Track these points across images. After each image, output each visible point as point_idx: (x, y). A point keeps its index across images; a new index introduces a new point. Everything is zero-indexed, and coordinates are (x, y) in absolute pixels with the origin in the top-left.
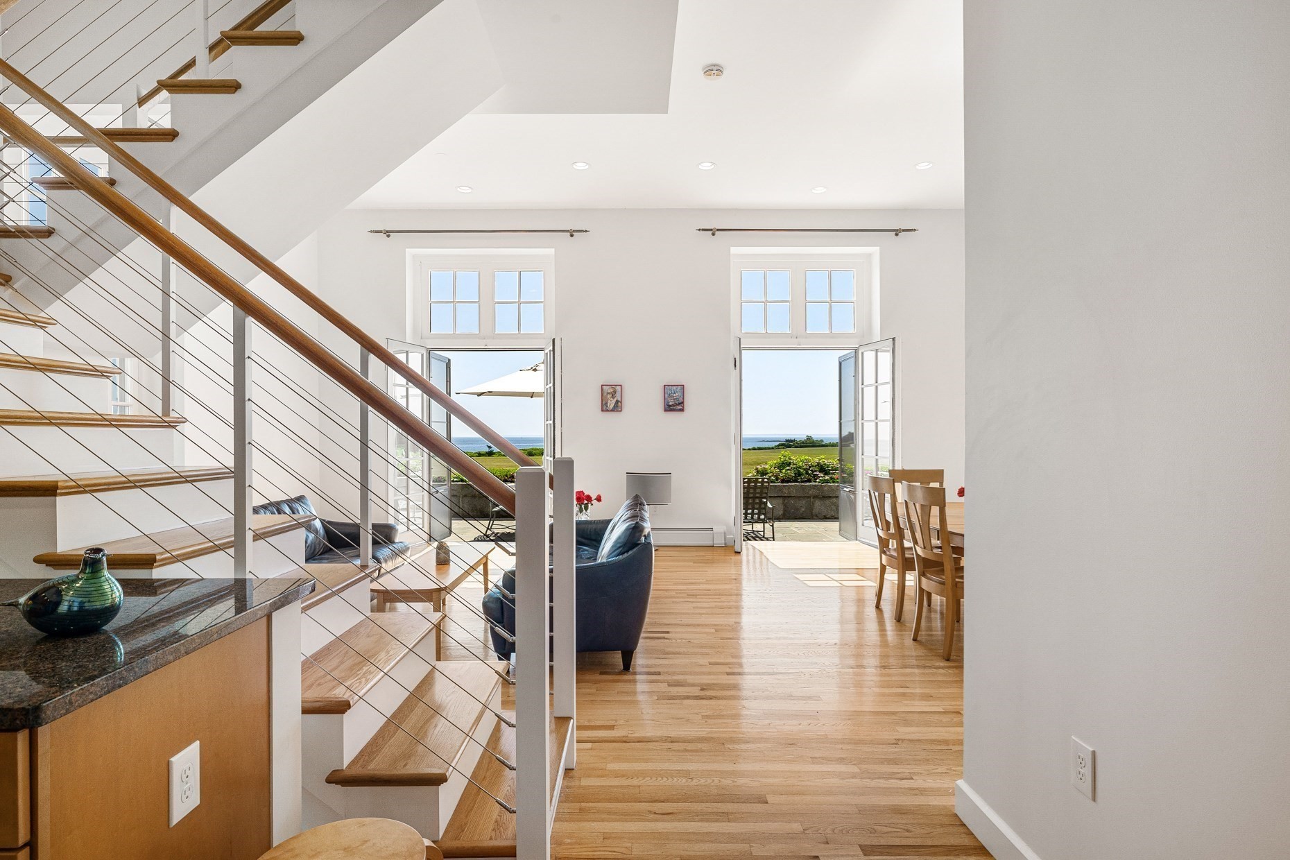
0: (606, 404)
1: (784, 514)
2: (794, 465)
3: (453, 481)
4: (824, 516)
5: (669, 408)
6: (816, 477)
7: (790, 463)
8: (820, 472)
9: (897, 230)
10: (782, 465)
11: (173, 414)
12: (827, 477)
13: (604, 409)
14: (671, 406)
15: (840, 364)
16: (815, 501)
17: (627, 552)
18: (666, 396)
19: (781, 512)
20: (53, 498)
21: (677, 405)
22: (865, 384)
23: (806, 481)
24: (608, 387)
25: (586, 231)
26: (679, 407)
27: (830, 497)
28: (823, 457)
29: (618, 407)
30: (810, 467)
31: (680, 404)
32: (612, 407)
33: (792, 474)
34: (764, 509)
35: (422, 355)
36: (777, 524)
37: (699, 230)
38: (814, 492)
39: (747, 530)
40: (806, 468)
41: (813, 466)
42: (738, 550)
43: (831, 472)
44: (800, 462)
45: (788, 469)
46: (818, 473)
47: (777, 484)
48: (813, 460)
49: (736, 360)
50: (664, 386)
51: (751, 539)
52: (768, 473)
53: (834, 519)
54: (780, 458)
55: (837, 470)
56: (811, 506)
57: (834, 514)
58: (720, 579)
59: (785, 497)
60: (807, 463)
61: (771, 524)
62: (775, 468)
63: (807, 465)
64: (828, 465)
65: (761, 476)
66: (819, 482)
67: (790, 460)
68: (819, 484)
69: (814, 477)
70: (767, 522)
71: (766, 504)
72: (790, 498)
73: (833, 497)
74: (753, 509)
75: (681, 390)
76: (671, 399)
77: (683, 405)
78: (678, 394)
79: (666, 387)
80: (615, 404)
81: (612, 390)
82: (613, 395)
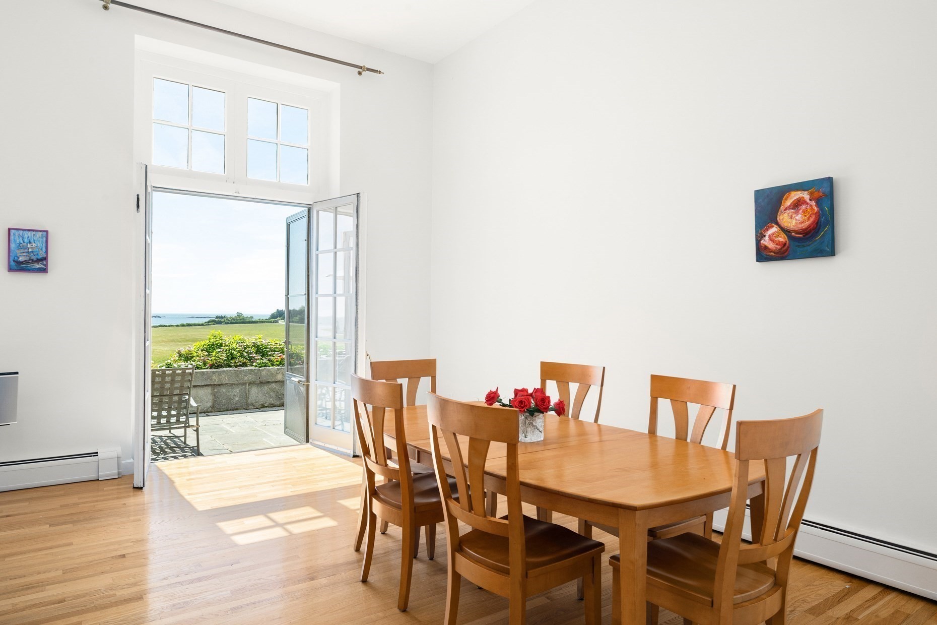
1: (213, 407)
2: (226, 346)
4: (262, 405)
5: (18, 266)
6: (252, 360)
7: (221, 345)
8: (256, 353)
9: (361, 68)
10: (210, 349)
12: (264, 360)
14: (22, 263)
15: (288, 225)
16: (251, 388)
18: (13, 246)
19: (209, 404)
21: (33, 261)
22: (320, 249)
23: (240, 366)
26: (38, 266)
27: (269, 383)
28: (260, 336)
30: (245, 348)
31: (38, 261)
33: (223, 357)
36: (204, 421)
38: (250, 378)
39: (162, 436)
40: (241, 350)
41: (249, 347)
42: (138, 482)
43: (270, 353)
44: (233, 342)
45: (219, 352)
46: (254, 355)
47: (205, 370)
48: (248, 339)
49: (138, 199)
50: (9, 229)
51: (168, 450)
52: (193, 357)
53: (274, 407)
54: (210, 339)
55: (276, 351)
56: (246, 394)
57: (273, 402)
58: (92, 561)
59: (214, 385)
60: (242, 343)
61: (195, 424)
62: (202, 350)
63: (241, 346)
64: (265, 346)
65: (184, 361)
66: (256, 366)
67: (221, 340)
68: (257, 368)
69: (250, 360)
70: (189, 426)
71: (188, 401)
72: (222, 386)
73: (273, 382)
74: (169, 410)
75: (42, 238)
76: (22, 251)
77: (45, 262)
78: (37, 244)
79: (12, 231)
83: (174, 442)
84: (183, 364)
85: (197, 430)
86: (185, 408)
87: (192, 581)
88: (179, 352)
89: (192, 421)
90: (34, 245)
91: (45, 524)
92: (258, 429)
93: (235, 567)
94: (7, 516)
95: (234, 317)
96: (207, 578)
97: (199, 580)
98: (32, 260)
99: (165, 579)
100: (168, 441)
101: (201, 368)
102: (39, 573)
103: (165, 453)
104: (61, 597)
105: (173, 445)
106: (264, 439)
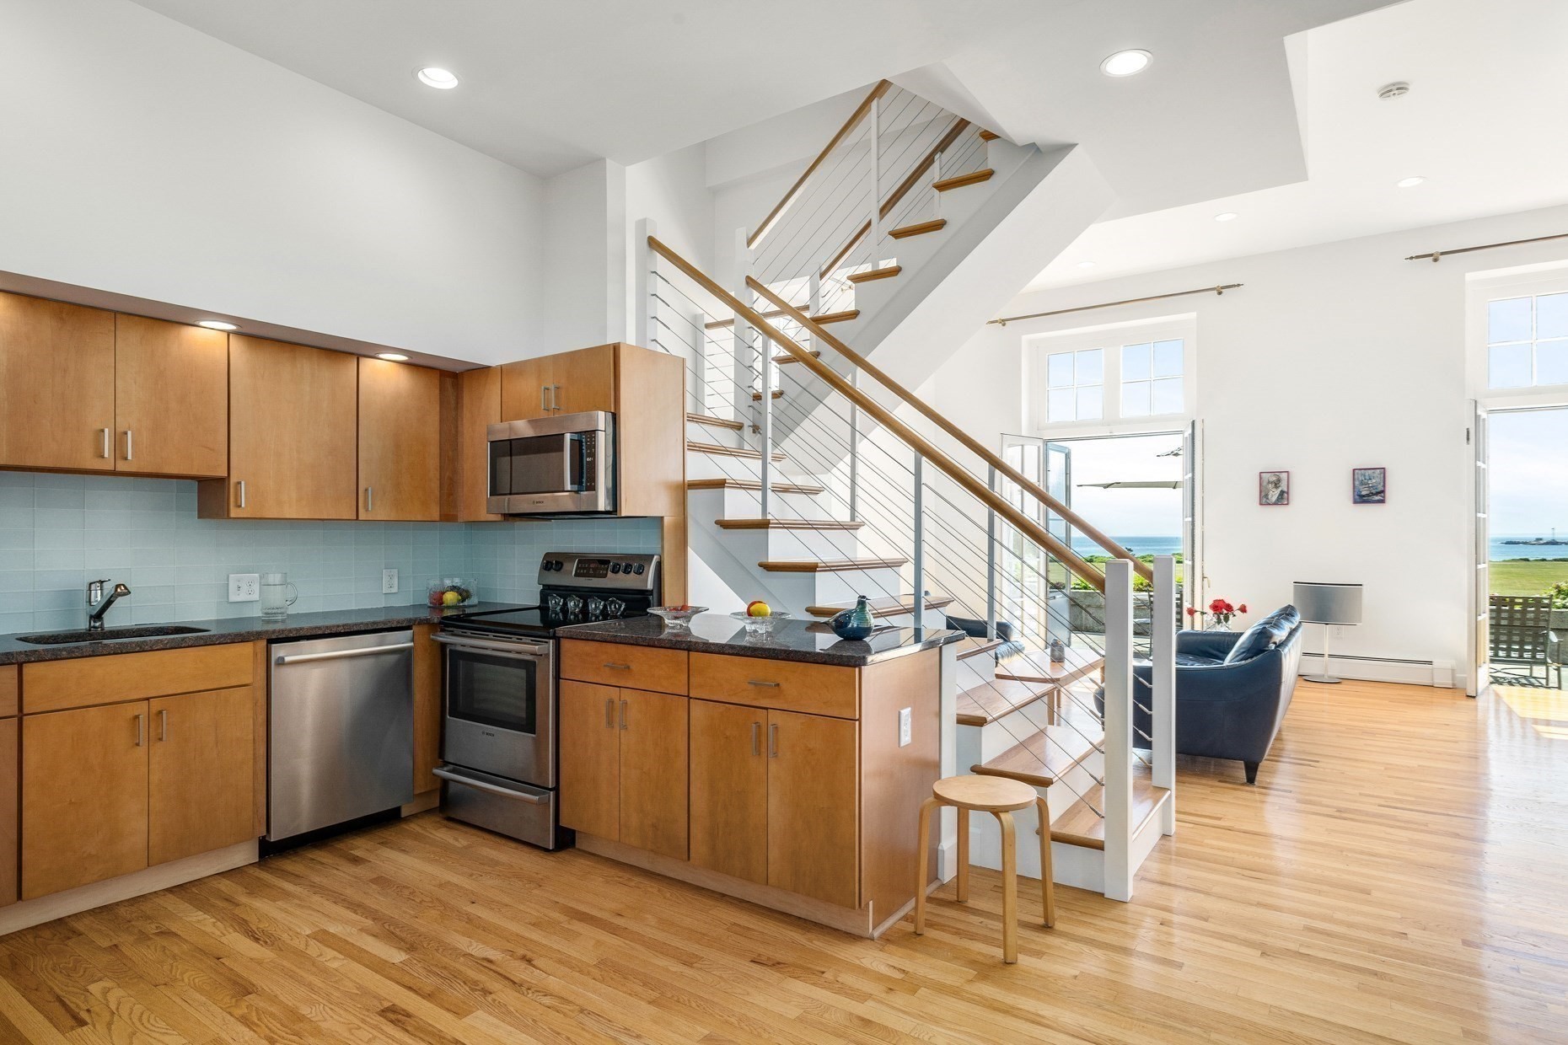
0: (1267, 496)
3: (1075, 588)
11: (858, 520)
13: (1264, 500)
14: (1364, 496)
17: (1252, 657)
18: (1357, 483)
20: (813, 573)
21: (1373, 494)
24: (1270, 474)
25: (1239, 285)
26: (1377, 498)
29: (1283, 499)
32: (1274, 499)
34: (1544, 644)
35: (1039, 448)
37: (1411, 258)
42: (1470, 694)
49: (1468, 432)
71: (1546, 636)
74: (1522, 643)
75: (1380, 474)
76: (1364, 486)
77: (1383, 495)
78: (1376, 480)
79: (1356, 471)
80: (1279, 495)
81: (1275, 479)
82: (1276, 484)
85: (1558, 670)
86: (1542, 644)
88: (1558, 587)
90: (1374, 481)
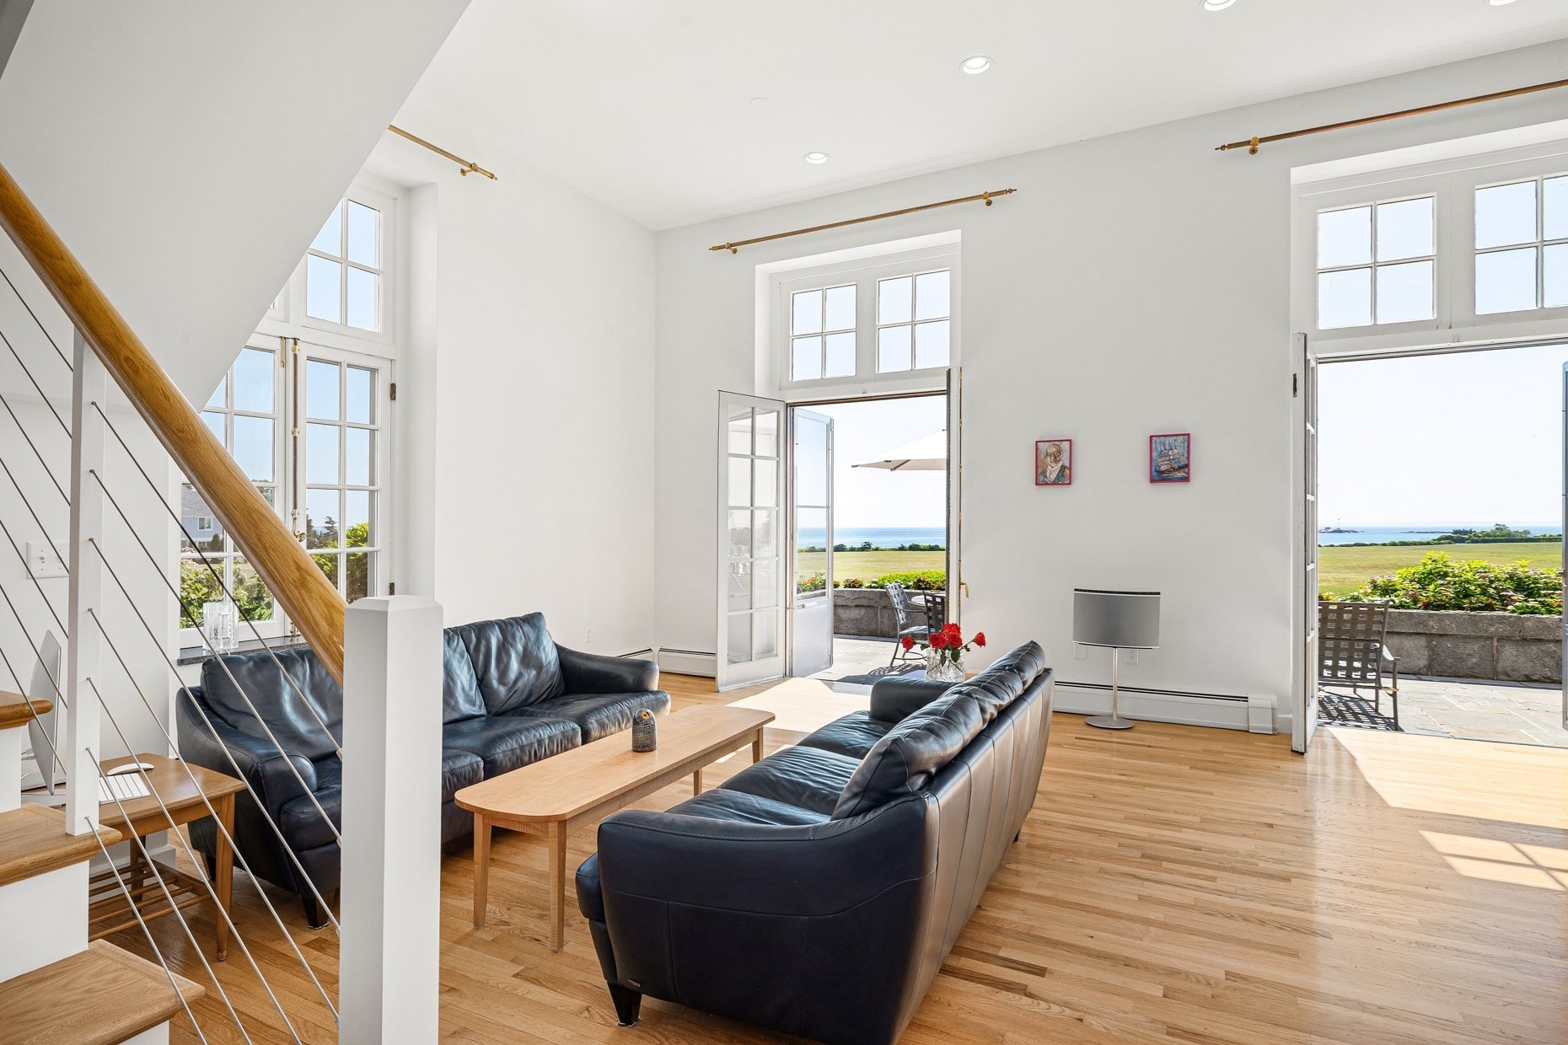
0: (1044, 472)
1: (1429, 667)
2: (1454, 576)
4: (1526, 676)
5: (1159, 476)
6: (1505, 600)
7: (1446, 575)
8: (1515, 591)
10: (1425, 579)
12: (1532, 603)
13: (1041, 480)
14: (1163, 472)
16: (1503, 646)
17: (870, 810)
18: (1155, 454)
19: (1423, 663)
23: (1481, 608)
24: (1048, 444)
25: (1011, 191)
26: (1179, 475)
27: (1540, 640)
28: (1524, 563)
29: (1065, 478)
30: (1492, 582)
31: (1180, 468)
32: (1053, 477)
33: (1450, 592)
36: (1404, 685)
37: (1223, 148)
38: (1502, 629)
39: (1341, 696)
40: (1484, 584)
41: (1499, 581)
42: (1297, 744)
43: (1543, 592)
44: (1468, 569)
45: (1442, 585)
46: (1511, 593)
47: (1415, 611)
48: (1499, 566)
49: (1295, 380)
50: (1151, 437)
51: (1348, 715)
52: (1396, 590)
53: (1551, 683)
54: (1425, 564)
55: (1558, 590)
56: (1493, 655)
57: (1549, 674)
58: (1233, 819)
59: (1431, 634)
60: (1485, 572)
61: (1391, 685)
62: (1411, 581)
63: (1484, 578)
64: (1535, 579)
65: (1381, 595)
66: (1513, 612)
67: (1446, 566)
68: (1515, 614)
69: (1502, 601)
70: (1380, 688)
71: (1379, 651)
72: (1445, 638)
73: (1549, 641)
74: (1350, 660)
75: (1184, 443)
76: (1163, 459)
77: (1186, 470)
78: (1178, 451)
79: (1154, 439)
80: (1060, 471)
81: (1054, 450)
82: (1055, 458)
83: (1360, 707)
84: (1378, 600)
85: (1394, 695)
86: (1375, 661)
87: (1362, 887)
88: (1373, 582)
89: (1386, 682)
90: (1176, 451)
91: (1186, 765)
92: (1513, 713)
93: (1431, 892)
94: (1149, 746)
95: (1489, 531)
96: (1383, 890)
97: (1372, 888)
98: (1174, 468)
99: (1322, 870)
100: (1351, 704)
101: (1409, 608)
102: (1176, 813)
103: (1345, 719)
104: (1196, 844)
105: (1357, 710)
106: (1522, 731)
